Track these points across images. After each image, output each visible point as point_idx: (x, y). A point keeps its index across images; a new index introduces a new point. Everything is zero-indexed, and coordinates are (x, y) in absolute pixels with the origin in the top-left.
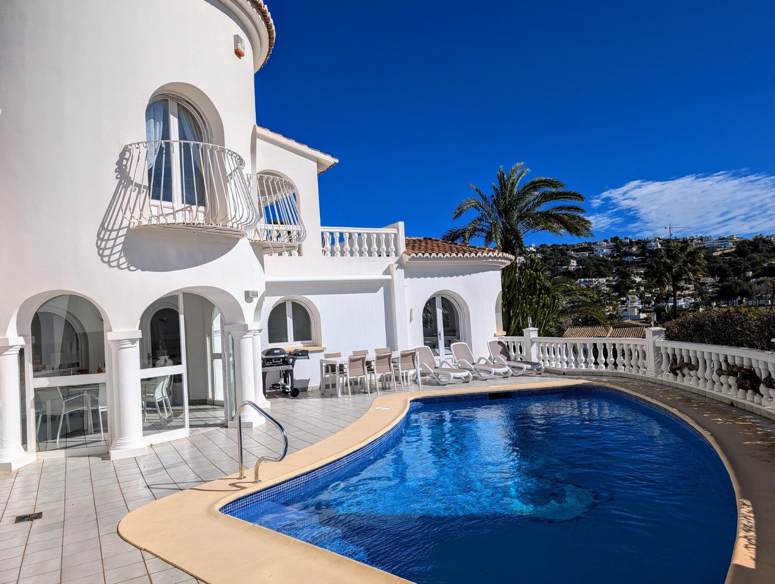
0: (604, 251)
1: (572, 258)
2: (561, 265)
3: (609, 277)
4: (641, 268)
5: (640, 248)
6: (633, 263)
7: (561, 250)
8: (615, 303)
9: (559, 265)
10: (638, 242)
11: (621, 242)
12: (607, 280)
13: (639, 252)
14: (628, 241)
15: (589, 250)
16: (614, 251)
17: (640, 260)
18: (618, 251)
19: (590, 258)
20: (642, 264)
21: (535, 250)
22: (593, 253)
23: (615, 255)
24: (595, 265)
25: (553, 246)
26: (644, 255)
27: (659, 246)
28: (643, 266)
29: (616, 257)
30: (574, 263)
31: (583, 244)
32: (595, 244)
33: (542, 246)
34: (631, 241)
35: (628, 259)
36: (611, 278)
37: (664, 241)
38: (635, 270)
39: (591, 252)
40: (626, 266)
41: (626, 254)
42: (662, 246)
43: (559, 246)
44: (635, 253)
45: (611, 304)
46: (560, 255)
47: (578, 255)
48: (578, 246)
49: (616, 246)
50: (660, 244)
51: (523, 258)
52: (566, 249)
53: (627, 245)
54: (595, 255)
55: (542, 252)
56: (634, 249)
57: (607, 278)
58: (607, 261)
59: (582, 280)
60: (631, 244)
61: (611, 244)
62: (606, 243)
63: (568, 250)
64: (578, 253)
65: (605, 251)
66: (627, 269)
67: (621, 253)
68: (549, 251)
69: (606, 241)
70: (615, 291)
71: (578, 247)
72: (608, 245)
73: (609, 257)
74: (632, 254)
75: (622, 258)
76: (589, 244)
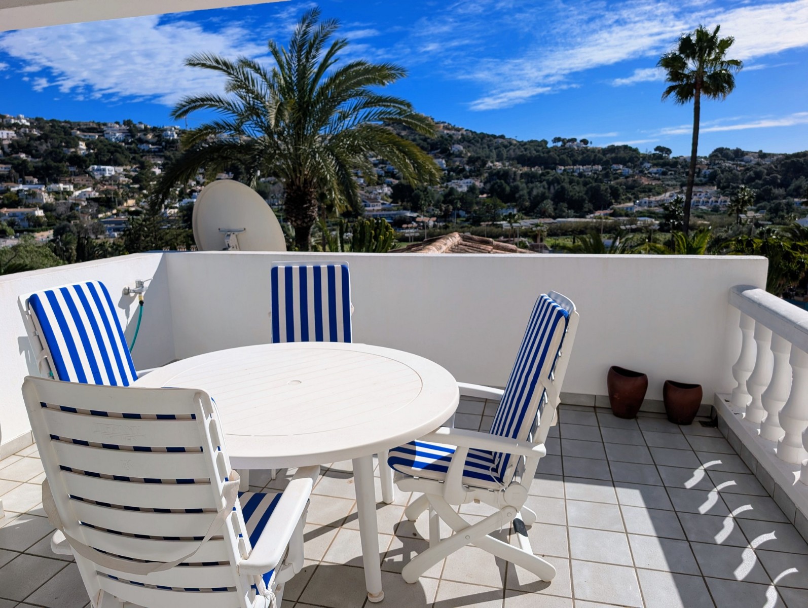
0: (116, 135)
1: (80, 139)
2: (68, 147)
3: (126, 165)
4: (159, 159)
5: (156, 136)
6: (149, 151)
7: (63, 127)
8: (136, 196)
9: (65, 147)
10: (154, 130)
11: (134, 126)
12: (124, 170)
13: (155, 140)
14: (143, 126)
15: (98, 132)
16: (128, 136)
17: (157, 150)
18: (133, 136)
19: (101, 141)
20: (159, 154)
21: (28, 124)
22: (103, 136)
23: (130, 141)
24: (109, 151)
25: (52, 121)
26: (160, 145)
27: (176, 136)
28: (161, 157)
29: (131, 143)
30: (82, 145)
31: (91, 124)
32: (105, 124)
33: (37, 119)
34: (146, 128)
35: (144, 147)
36: (128, 168)
37: (180, 131)
38: (152, 159)
39: (101, 134)
40: (141, 154)
41: (141, 141)
42: (178, 136)
43: (60, 122)
44: (151, 141)
45: (132, 197)
46: (63, 133)
47: (85, 136)
48: (84, 125)
49: (130, 131)
50: (176, 133)
51: (13, 132)
52: (69, 127)
53: (141, 131)
54: (107, 139)
55: (40, 128)
56: (150, 136)
57: (125, 167)
58: (120, 147)
59: (96, 167)
60: (146, 130)
61: (123, 127)
62: (118, 126)
63: (72, 129)
64: (86, 134)
65: (117, 135)
66: (144, 158)
67: (136, 140)
68: (48, 127)
69: (117, 123)
70: (135, 182)
71: (85, 127)
72: (121, 128)
73: (123, 142)
74: (147, 142)
75: (137, 145)
76: (99, 124)
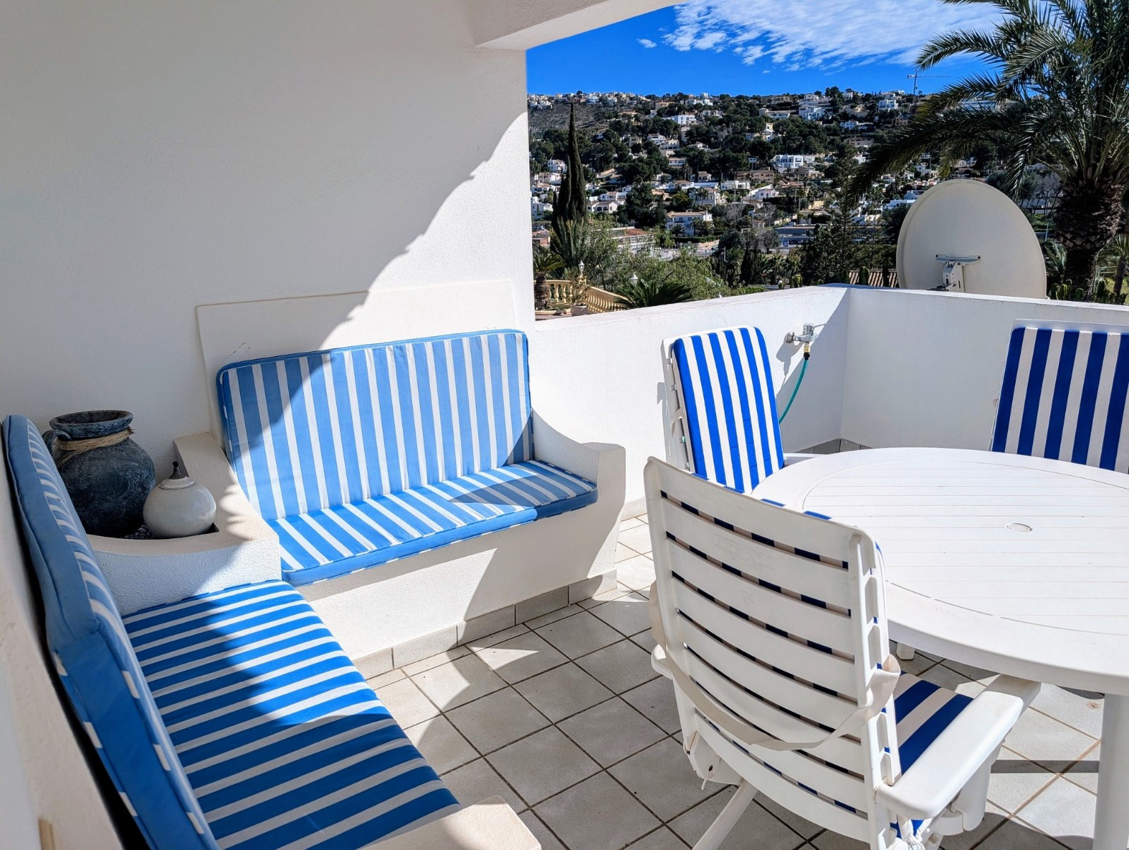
0: (813, 110)
1: (767, 119)
2: (752, 131)
3: (820, 153)
4: (866, 141)
5: (868, 108)
6: (854, 131)
7: (750, 105)
8: (827, 196)
9: (749, 131)
10: (866, 98)
11: (840, 95)
12: (816, 159)
13: (865, 114)
14: (851, 95)
15: (792, 108)
16: (829, 110)
17: (865, 128)
18: (835, 111)
19: (793, 121)
20: (867, 134)
21: (711, 104)
22: (797, 113)
23: (830, 118)
24: (801, 134)
25: (740, 97)
26: (871, 120)
27: (896, 106)
28: (869, 138)
29: (830, 122)
30: (770, 128)
31: (784, 98)
32: (802, 97)
33: (722, 97)
34: (855, 97)
35: (849, 125)
36: (822, 156)
37: (903, 97)
38: (856, 143)
39: (794, 111)
40: (843, 136)
41: (846, 117)
42: (899, 106)
43: (747, 98)
44: (859, 116)
45: (821, 198)
46: (749, 114)
47: (775, 115)
48: (776, 100)
49: (833, 103)
50: (897, 102)
51: (694, 116)
52: (757, 105)
53: (849, 101)
54: (801, 117)
55: (724, 108)
56: (859, 109)
57: (817, 156)
58: (816, 127)
59: (781, 156)
60: (854, 101)
61: (826, 99)
62: (818, 98)
63: (760, 106)
64: (775, 112)
65: (815, 110)
66: (845, 141)
67: (839, 115)
68: (733, 107)
69: (818, 93)
70: (827, 176)
71: (776, 102)
72: (823, 101)
73: (821, 120)
74: (854, 118)
75: (839, 123)
76: (794, 97)
